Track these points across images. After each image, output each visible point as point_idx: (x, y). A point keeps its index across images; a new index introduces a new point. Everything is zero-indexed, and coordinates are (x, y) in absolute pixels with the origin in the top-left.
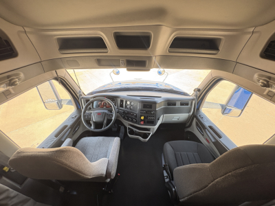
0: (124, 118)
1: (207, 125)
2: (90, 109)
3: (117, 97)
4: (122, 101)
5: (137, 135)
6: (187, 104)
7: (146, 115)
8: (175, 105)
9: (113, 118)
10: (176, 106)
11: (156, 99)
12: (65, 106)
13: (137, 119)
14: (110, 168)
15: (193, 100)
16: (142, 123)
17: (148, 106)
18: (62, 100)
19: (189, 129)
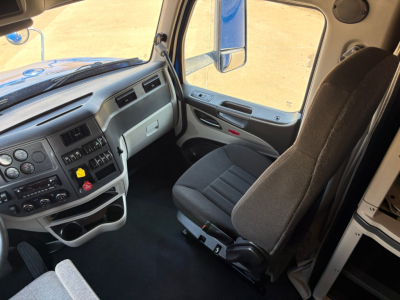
1: (216, 103)
6: (157, 83)
7: (86, 160)
8: (133, 97)
10: (139, 99)
11: (86, 105)
13: (66, 186)
15: (162, 65)
16: (87, 186)
17: (77, 133)
19: (187, 137)
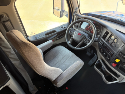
0: (100, 49)
2: (77, 27)
3: (104, 26)
4: (107, 33)
5: (102, 71)
9: (88, 44)
12: (64, 17)
13: (112, 58)
14: (59, 79)
16: (114, 65)
18: (64, 11)
